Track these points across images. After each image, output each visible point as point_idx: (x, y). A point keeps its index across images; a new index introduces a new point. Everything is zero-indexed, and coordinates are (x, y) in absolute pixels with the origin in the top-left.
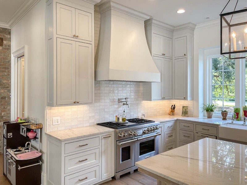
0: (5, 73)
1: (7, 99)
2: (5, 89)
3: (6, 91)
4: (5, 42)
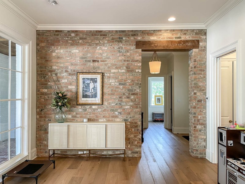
0: (201, 75)
1: (203, 102)
2: (201, 92)
3: (202, 94)
4: (201, 44)
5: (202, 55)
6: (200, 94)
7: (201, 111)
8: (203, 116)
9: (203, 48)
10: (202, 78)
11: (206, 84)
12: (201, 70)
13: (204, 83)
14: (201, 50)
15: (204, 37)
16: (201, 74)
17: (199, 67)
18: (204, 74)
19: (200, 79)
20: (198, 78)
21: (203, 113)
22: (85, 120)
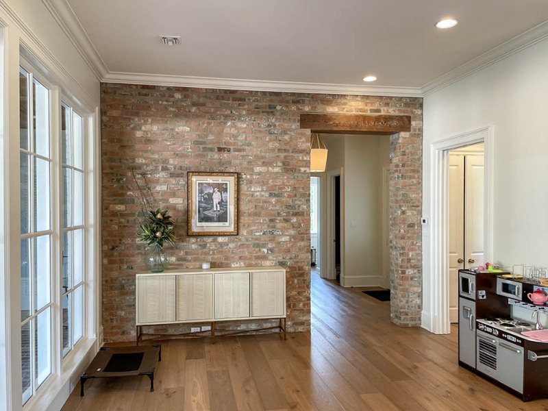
0: (414, 180)
1: (416, 228)
2: (413, 210)
3: (415, 213)
4: (413, 123)
5: (415, 143)
6: (412, 213)
7: (413, 243)
8: (417, 252)
9: (417, 132)
10: (415, 185)
11: (422, 196)
12: (414, 171)
13: (419, 194)
14: (414, 135)
15: (420, 112)
16: (414, 178)
17: (411, 166)
18: (418, 178)
19: (412, 187)
20: (409, 185)
21: (417, 248)
22: (205, 266)
